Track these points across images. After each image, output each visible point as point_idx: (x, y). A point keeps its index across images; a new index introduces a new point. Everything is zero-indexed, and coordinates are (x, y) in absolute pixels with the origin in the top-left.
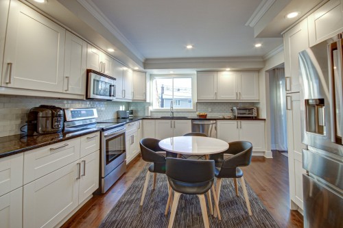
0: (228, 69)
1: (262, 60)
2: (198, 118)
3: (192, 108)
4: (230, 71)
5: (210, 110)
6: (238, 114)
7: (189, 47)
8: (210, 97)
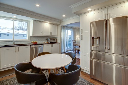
0: (48, 22)
1: (60, 21)
2: (33, 44)
3: (28, 39)
4: (49, 23)
5: (37, 40)
6: (51, 41)
7: (38, 5)
8: (39, 34)
